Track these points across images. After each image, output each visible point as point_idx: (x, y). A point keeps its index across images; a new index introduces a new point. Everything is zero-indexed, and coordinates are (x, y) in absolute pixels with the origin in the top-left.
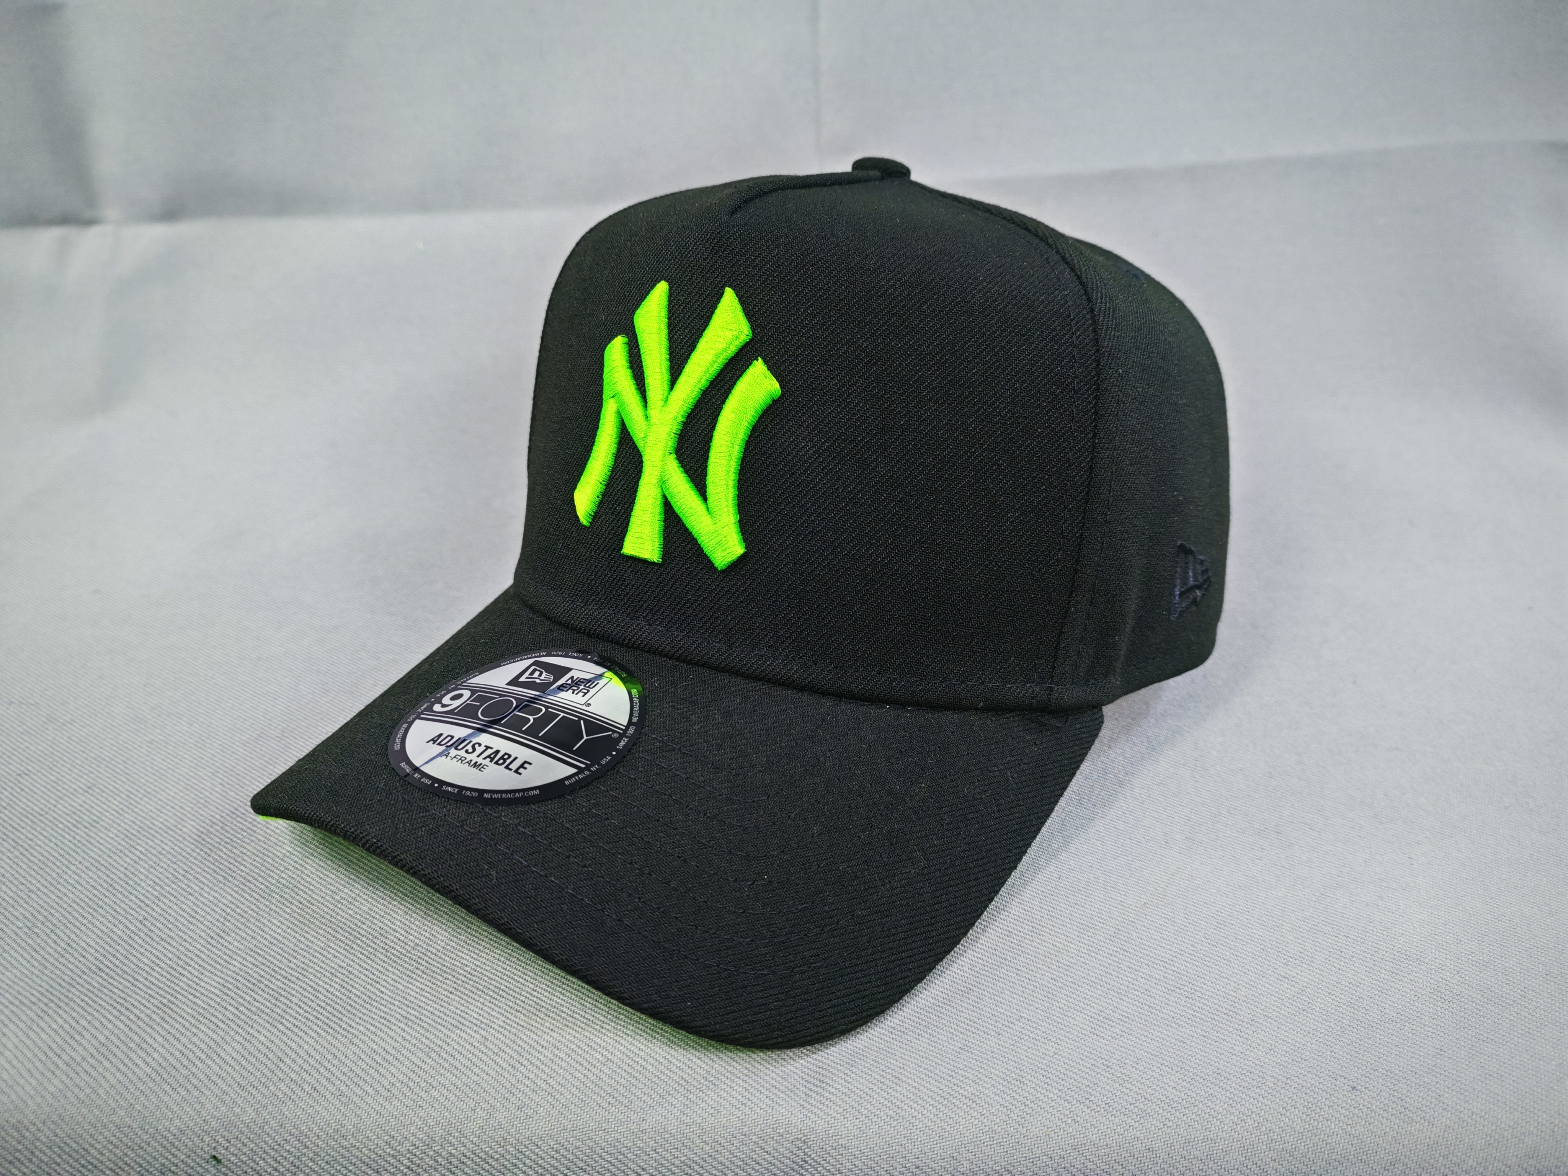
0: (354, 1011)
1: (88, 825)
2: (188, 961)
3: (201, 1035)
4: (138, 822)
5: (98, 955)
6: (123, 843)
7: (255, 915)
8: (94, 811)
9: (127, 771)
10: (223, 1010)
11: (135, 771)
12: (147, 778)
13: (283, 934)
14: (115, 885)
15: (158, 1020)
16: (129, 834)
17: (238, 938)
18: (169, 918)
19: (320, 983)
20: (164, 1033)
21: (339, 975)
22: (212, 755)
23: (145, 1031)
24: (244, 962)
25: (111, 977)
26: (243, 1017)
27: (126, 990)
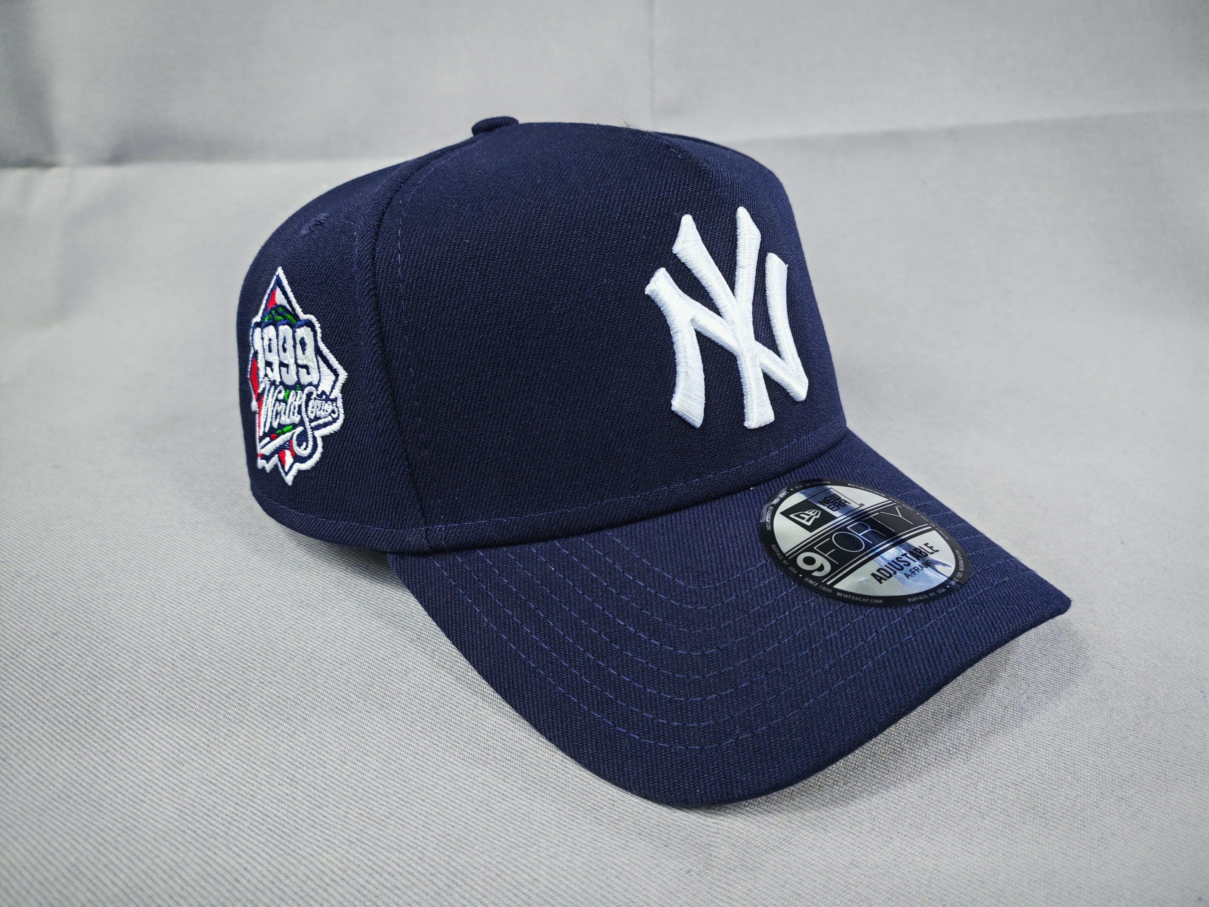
0: (301, 834)
1: (54, 667)
2: (148, 789)
3: (163, 857)
4: (98, 665)
5: (67, 785)
6: (86, 683)
7: (206, 747)
8: (59, 655)
9: (88, 620)
10: (182, 834)
11: (94, 619)
12: (105, 626)
13: (232, 764)
14: (80, 720)
15: (124, 843)
16: (90, 675)
17: (192, 768)
18: (129, 750)
19: (269, 808)
20: (128, 854)
21: (285, 801)
22: (161, 605)
23: (111, 853)
24: (199, 790)
25: (79, 804)
26: (200, 840)
27: (93, 815)
